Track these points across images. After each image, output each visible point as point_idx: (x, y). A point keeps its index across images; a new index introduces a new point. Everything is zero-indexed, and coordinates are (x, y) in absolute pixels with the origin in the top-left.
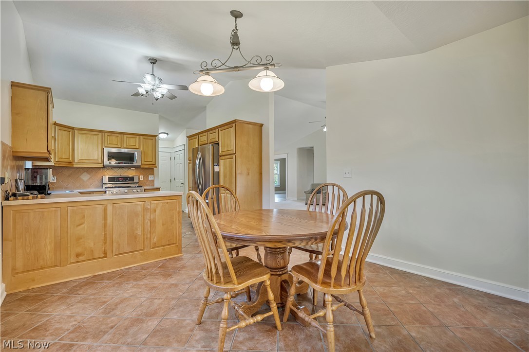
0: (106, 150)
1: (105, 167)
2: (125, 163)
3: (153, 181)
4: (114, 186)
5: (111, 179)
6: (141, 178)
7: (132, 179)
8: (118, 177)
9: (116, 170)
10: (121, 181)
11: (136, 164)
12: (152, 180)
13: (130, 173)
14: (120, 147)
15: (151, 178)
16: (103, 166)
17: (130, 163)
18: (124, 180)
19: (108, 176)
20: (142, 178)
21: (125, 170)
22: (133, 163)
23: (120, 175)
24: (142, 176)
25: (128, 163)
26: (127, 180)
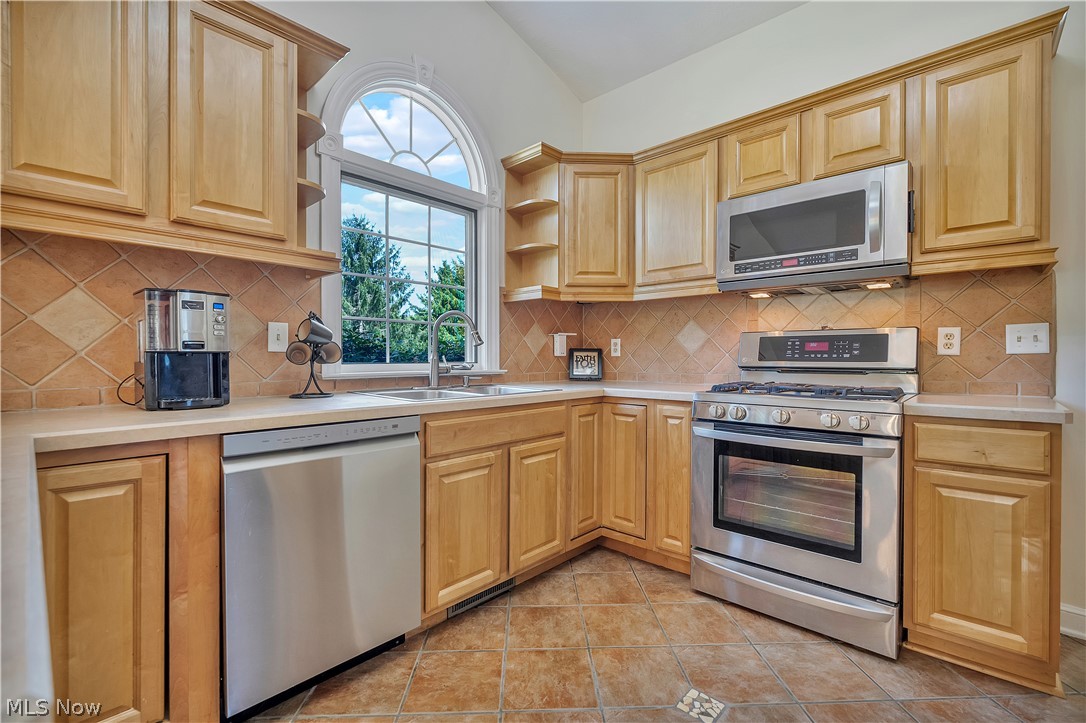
2: (809, 260)
3: (1042, 362)
5: (774, 348)
6: (942, 341)
8: (808, 340)
10: (816, 355)
11: (878, 258)
12: (1033, 357)
15: (1021, 338)
17: (839, 256)
18: (830, 352)
20: (949, 339)
22: (854, 254)
23: (823, 328)
24: (956, 331)
25: (826, 254)
26: (848, 356)
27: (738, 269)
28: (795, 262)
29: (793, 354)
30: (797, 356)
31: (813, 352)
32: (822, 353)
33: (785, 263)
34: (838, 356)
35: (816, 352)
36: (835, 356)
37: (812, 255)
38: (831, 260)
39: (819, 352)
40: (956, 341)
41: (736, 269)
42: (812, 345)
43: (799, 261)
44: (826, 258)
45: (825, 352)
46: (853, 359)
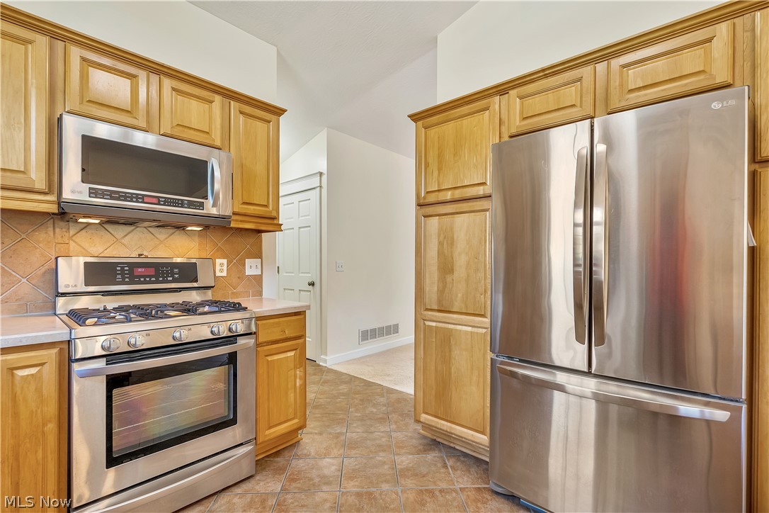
0: (74, 129)
1: (64, 214)
2: (168, 202)
3: (258, 279)
4: (111, 303)
5: (98, 273)
6: (218, 268)
7: (187, 272)
8: (133, 266)
9: (120, 231)
10: (145, 279)
11: (214, 211)
12: (255, 277)
13: (178, 249)
14: (144, 125)
15: (252, 267)
16: (54, 208)
17: (191, 205)
18: (157, 276)
19: (82, 260)
20: (221, 267)
21: (162, 234)
22: (201, 206)
23: (140, 255)
24: (225, 261)
25: (182, 200)
26: (171, 279)
27: (93, 193)
28: (155, 200)
29: (123, 278)
30: (127, 280)
31: (142, 276)
32: (150, 277)
33: (146, 199)
34: (164, 279)
35: (145, 277)
36: (161, 279)
37: (173, 199)
38: (186, 206)
39: (148, 276)
40: (225, 268)
41: (90, 193)
42: (140, 270)
43: (159, 201)
44: (181, 203)
45: (152, 276)
46: (174, 281)
